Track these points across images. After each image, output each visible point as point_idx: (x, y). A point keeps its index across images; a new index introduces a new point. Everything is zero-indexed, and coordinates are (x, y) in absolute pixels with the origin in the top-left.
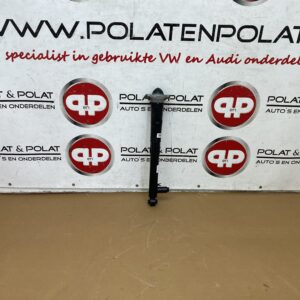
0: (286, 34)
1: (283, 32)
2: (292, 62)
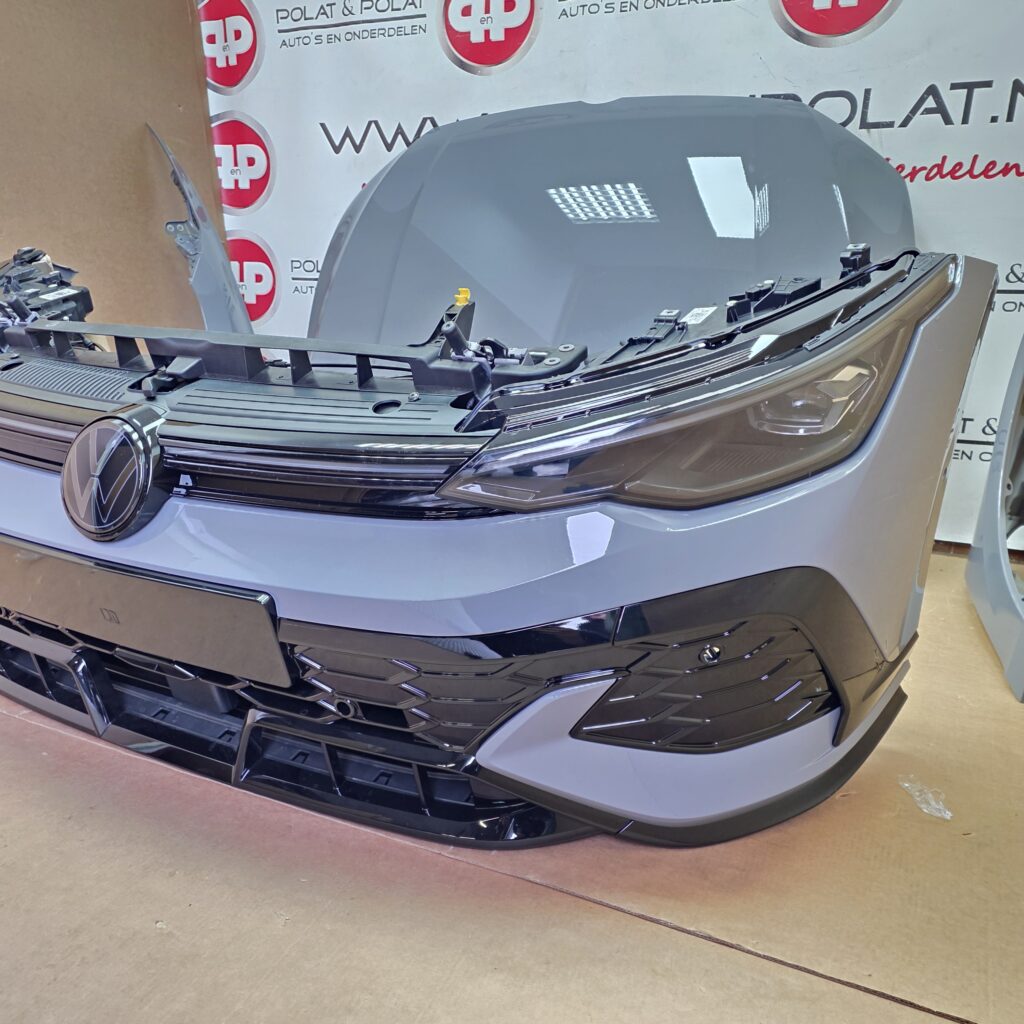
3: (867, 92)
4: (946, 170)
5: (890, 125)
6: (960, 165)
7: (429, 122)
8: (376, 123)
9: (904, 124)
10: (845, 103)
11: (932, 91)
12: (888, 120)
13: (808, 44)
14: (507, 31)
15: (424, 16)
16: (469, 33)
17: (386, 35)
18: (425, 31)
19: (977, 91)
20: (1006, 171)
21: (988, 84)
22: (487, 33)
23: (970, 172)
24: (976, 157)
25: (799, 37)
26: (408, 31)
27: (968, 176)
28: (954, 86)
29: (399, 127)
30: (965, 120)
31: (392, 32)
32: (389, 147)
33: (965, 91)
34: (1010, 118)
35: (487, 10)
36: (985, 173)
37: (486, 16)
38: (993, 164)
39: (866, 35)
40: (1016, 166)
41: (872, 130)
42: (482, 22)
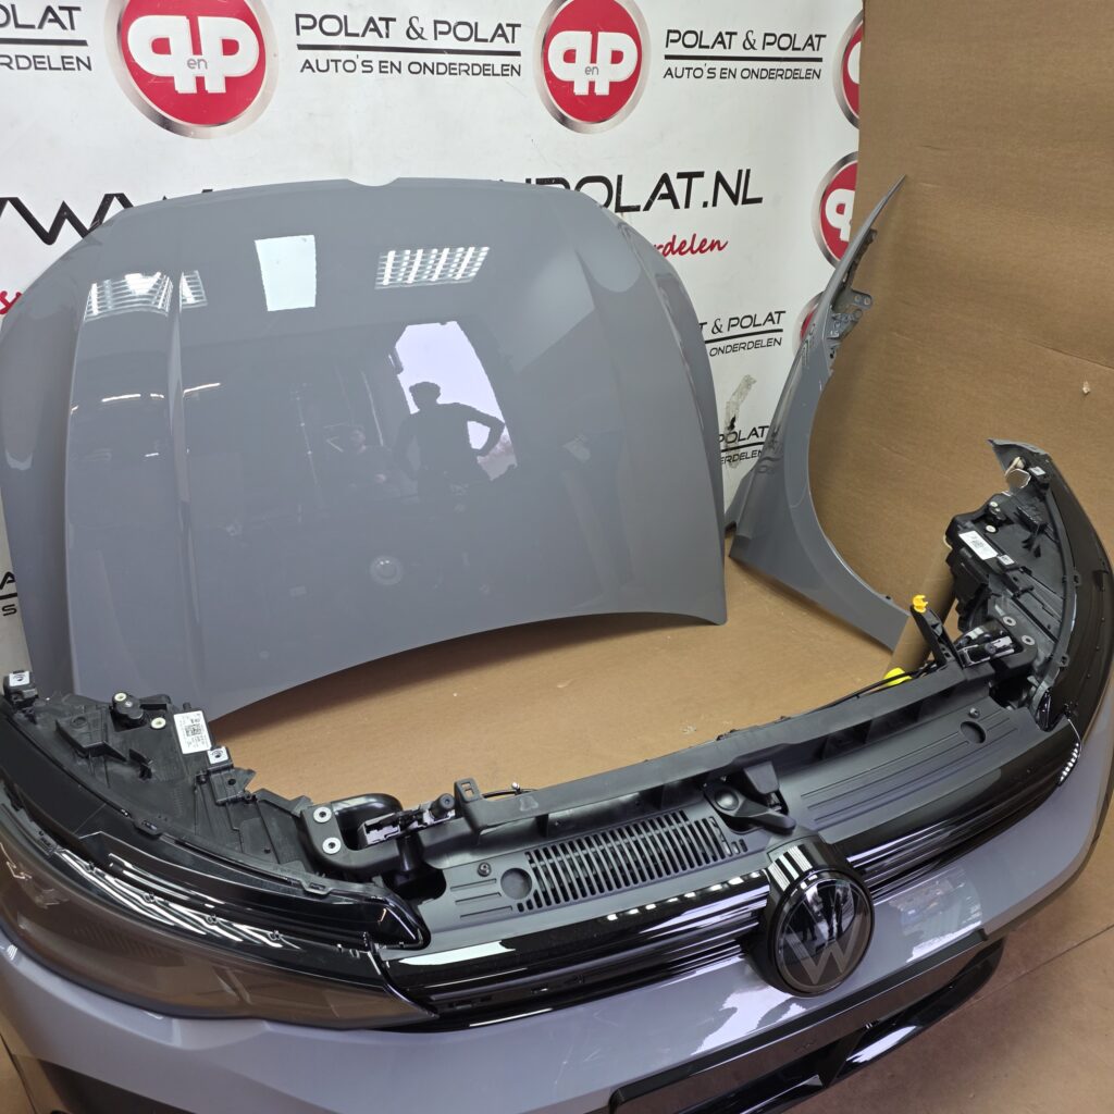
0: (664, 190)
1: (658, 187)
2: (680, 251)
3: (620, 178)
4: (676, 247)
5: (637, 209)
6: (684, 242)
7: (115, 200)
8: (17, 203)
9: (647, 208)
10: (602, 187)
11: (665, 179)
12: (635, 204)
13: (572, 129)
14: (229, 81)
15: (83, 43)
16: (172, 78)
17: (14, 65)
18: (89, 67)
19: (695, 180)
20: (712, 247)
21: (700, 175)
22: (200, 81)
23: (691, 248)
24: (694, 236)
25: (563, 121)
26: (57, 63)
27: (689, 252)
28: (680, 175)
29: (64, 207)
30: (687, 206)
31: (23, 63)
32: (49, 237)
33: (686, 180)
34: (714, 204)
35: (197, 49)
36: (700, 250)
37: (196, 57)
38: (705, 241)
39: (616, 124)
40: (718, 242)
41: (625, 214)
42: (190, 64)
